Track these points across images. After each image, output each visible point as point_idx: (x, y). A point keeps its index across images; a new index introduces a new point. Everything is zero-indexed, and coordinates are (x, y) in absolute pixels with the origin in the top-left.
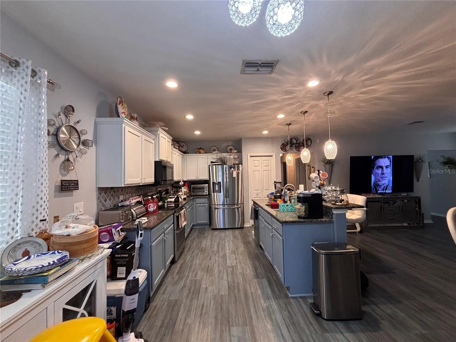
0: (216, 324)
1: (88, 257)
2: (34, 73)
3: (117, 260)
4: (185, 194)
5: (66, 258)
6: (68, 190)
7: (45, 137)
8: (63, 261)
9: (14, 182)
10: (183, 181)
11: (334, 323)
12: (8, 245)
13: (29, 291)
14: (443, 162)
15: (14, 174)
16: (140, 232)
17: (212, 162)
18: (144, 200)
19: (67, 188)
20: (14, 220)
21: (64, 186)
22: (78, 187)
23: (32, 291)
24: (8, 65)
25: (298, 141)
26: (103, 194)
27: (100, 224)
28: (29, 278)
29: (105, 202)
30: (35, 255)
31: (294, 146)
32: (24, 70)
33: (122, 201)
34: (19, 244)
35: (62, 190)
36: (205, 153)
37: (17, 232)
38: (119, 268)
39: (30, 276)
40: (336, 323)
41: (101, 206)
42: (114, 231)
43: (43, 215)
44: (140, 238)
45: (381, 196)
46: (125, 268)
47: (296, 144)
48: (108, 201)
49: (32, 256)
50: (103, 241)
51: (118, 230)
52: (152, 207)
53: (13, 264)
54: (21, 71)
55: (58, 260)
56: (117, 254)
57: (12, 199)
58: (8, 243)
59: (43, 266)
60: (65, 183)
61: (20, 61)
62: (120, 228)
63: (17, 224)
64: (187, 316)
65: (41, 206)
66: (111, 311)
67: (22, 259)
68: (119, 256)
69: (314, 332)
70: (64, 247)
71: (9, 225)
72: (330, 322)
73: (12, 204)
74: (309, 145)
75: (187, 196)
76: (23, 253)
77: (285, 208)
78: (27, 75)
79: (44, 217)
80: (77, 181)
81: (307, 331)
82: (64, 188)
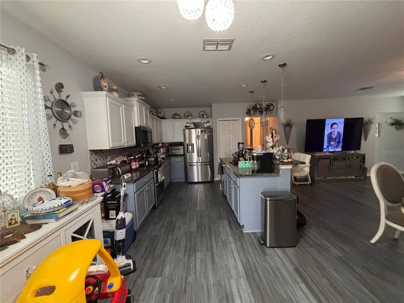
0: (186, 250)
1: (86, 202)
2: (28, 58)
3: (108, 205)
4: (163, 154)
5: (70, 202)
6: (66, 152)
7: (43, 111)
8: (68, 204)
9: (24, 148)
10: (162, 143)
11: (274, 250)
12: (26, 194)
13: (47, 223)
14: (391, 124)
15: (24, 141)
16: (123, 184)
17: (186, 126)
18: (128, 160)
19: (65, 151)
20: (28, 176)
21: (63, 149)
22: (73, 150)
23: (49, 223)
24: (7, 53)
25: (262, 106)
26: (94, 155)
27: (94, 179)
28: (45, 215)
29: (96, 161)
30: (47, 200)
31: (258, 111)
32: (20, 56)
33: (110, 161)
34: (35, 193)
35: (61, 153)
36: (180, 118)
37: (31, 184)
38: (110, 211)
39: (46, 214)
40: (276, 249)
41: (94, 165)
42: (104, 183)
43: (49, 171)
44: (123, 189)
45: (331, 154)
46: (115, 211)
47: (260, 109)
48: (98, 160)
49: (46, 201)
50: (97, 191)
51: (108, 183)
52: (135, 165)
53: (33, 206)
54: (18, 58)
55: (64, 203)
56: (108, 201)
57: (25, 160)
58: (26, 192)
59: (54, 207)
60: (63, 147)
61: (16, 49)
62: (109, 181)
63: (31, 179)
64: (165, 245)
65: (47, 165)
66: (107, 241)
67: (37, 203)
68: (110, 202)
69: (258, 255)
70: (68, 194)
71: (26, 179)
72: (271, 249)
73: (25, 163)
74: (271, 110)
75: (165, 156)
76: (38, 199)
77: (244, 165)
78: (23, 61)
79: (50, 173)
80: (72, 145)
81: (253, 255)
82: (62, 151)
